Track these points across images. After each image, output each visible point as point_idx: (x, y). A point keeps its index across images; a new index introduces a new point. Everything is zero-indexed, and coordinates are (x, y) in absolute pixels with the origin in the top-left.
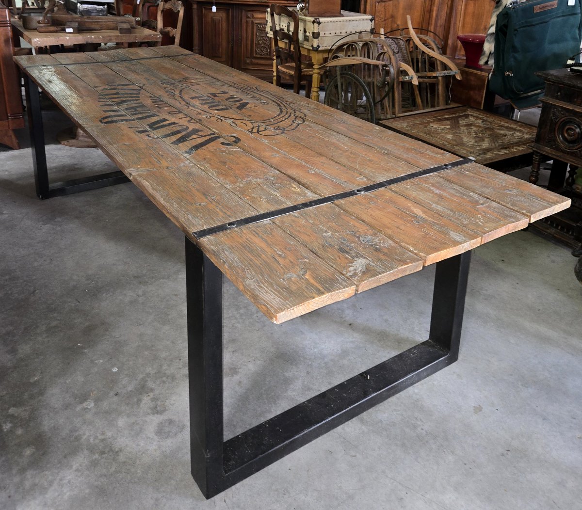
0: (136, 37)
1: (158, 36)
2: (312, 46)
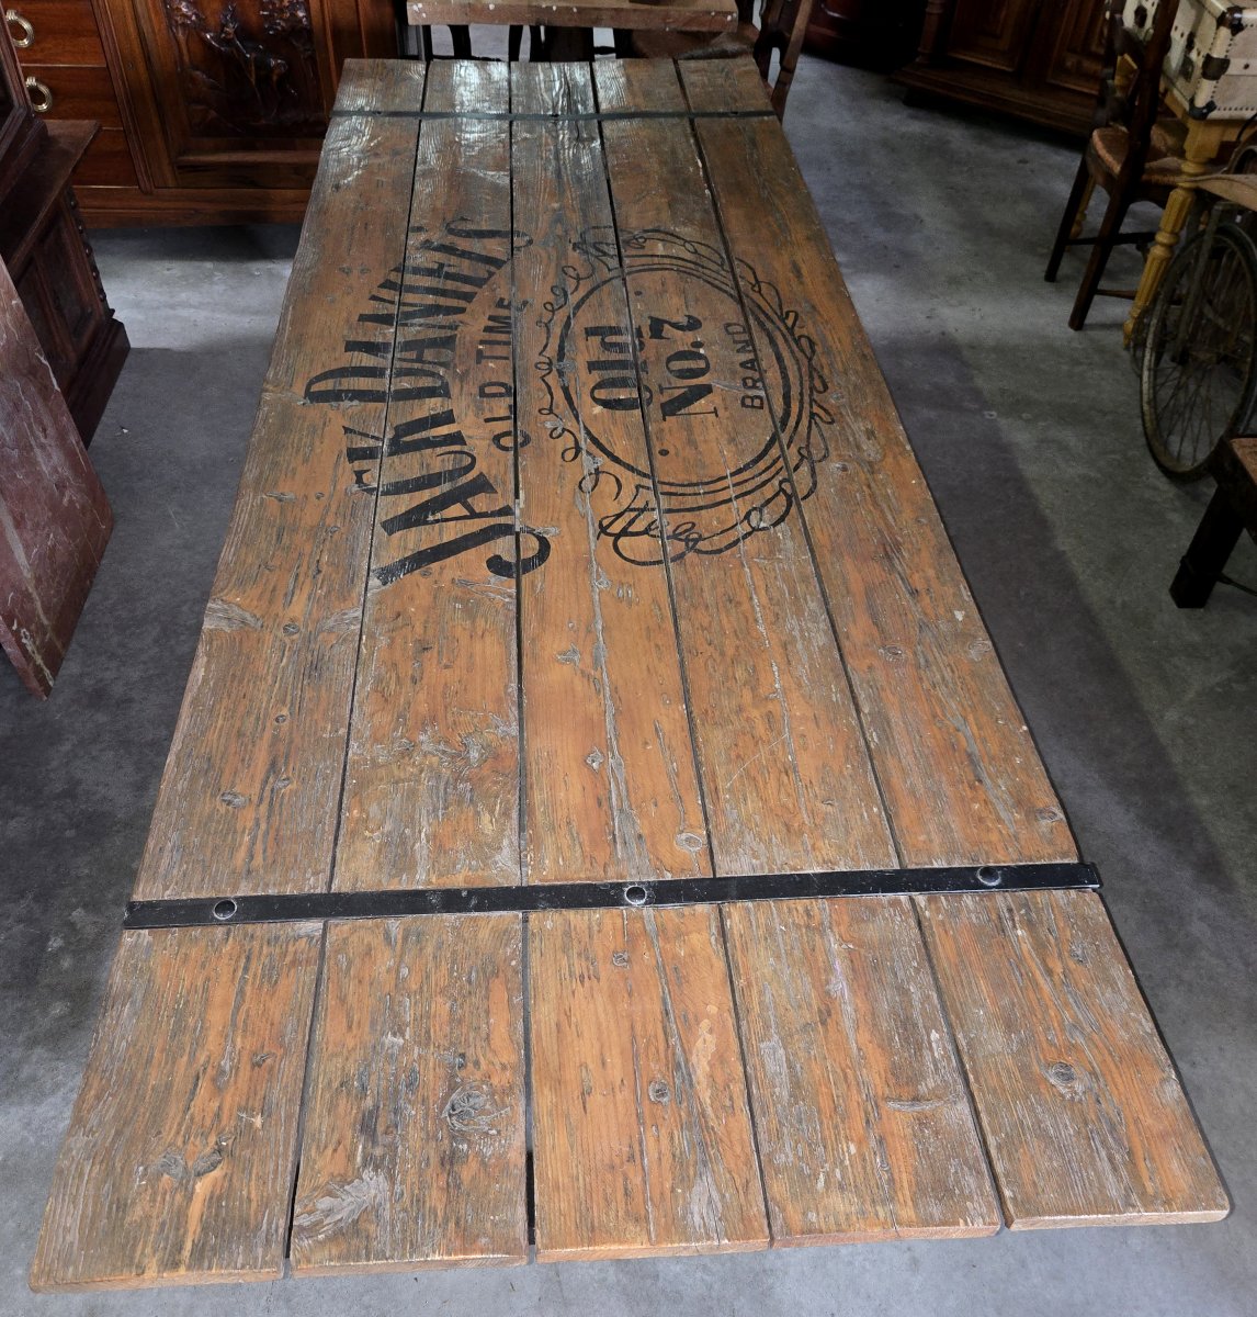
0: (667, 16)
1: (729, 18)
2: (1192, 101)
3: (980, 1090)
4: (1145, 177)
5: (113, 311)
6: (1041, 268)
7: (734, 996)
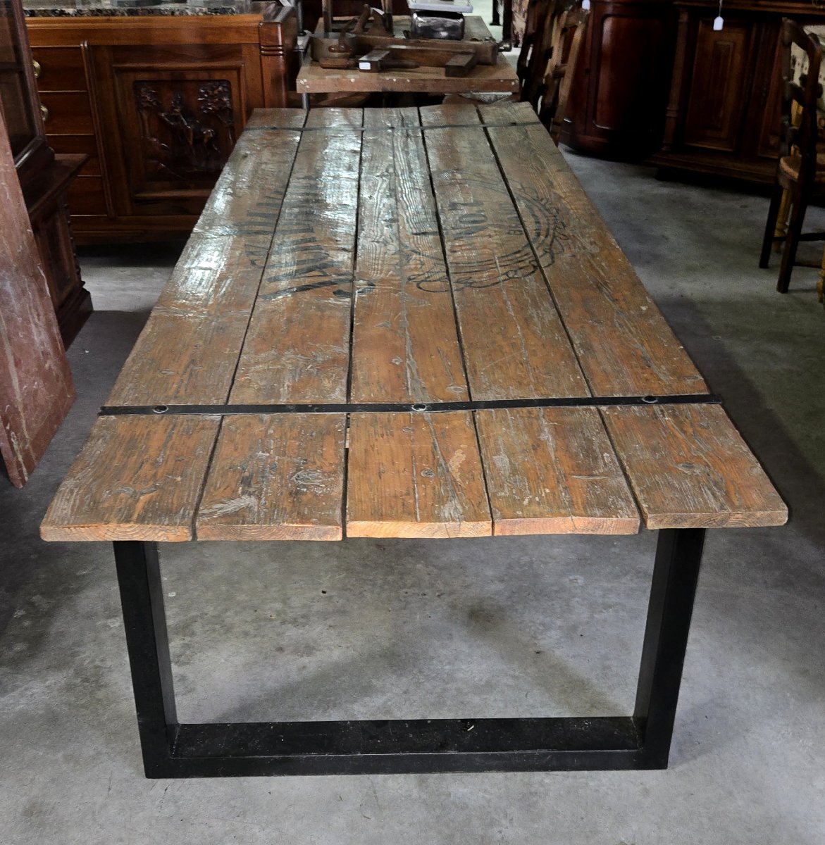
1: (513, 83)
3: (632, 471)
4: (817, 179)
5: (84, 283)
6: (757, 261)
7: (478, 442)
